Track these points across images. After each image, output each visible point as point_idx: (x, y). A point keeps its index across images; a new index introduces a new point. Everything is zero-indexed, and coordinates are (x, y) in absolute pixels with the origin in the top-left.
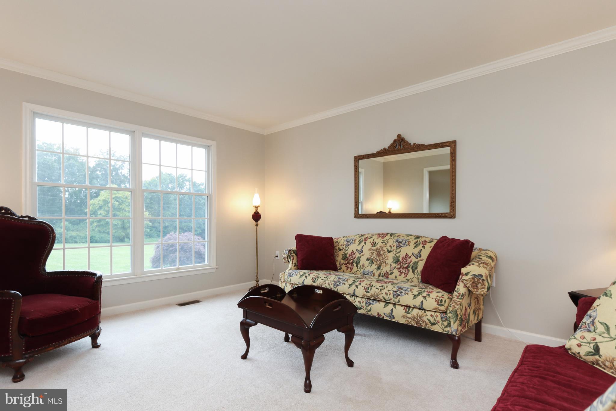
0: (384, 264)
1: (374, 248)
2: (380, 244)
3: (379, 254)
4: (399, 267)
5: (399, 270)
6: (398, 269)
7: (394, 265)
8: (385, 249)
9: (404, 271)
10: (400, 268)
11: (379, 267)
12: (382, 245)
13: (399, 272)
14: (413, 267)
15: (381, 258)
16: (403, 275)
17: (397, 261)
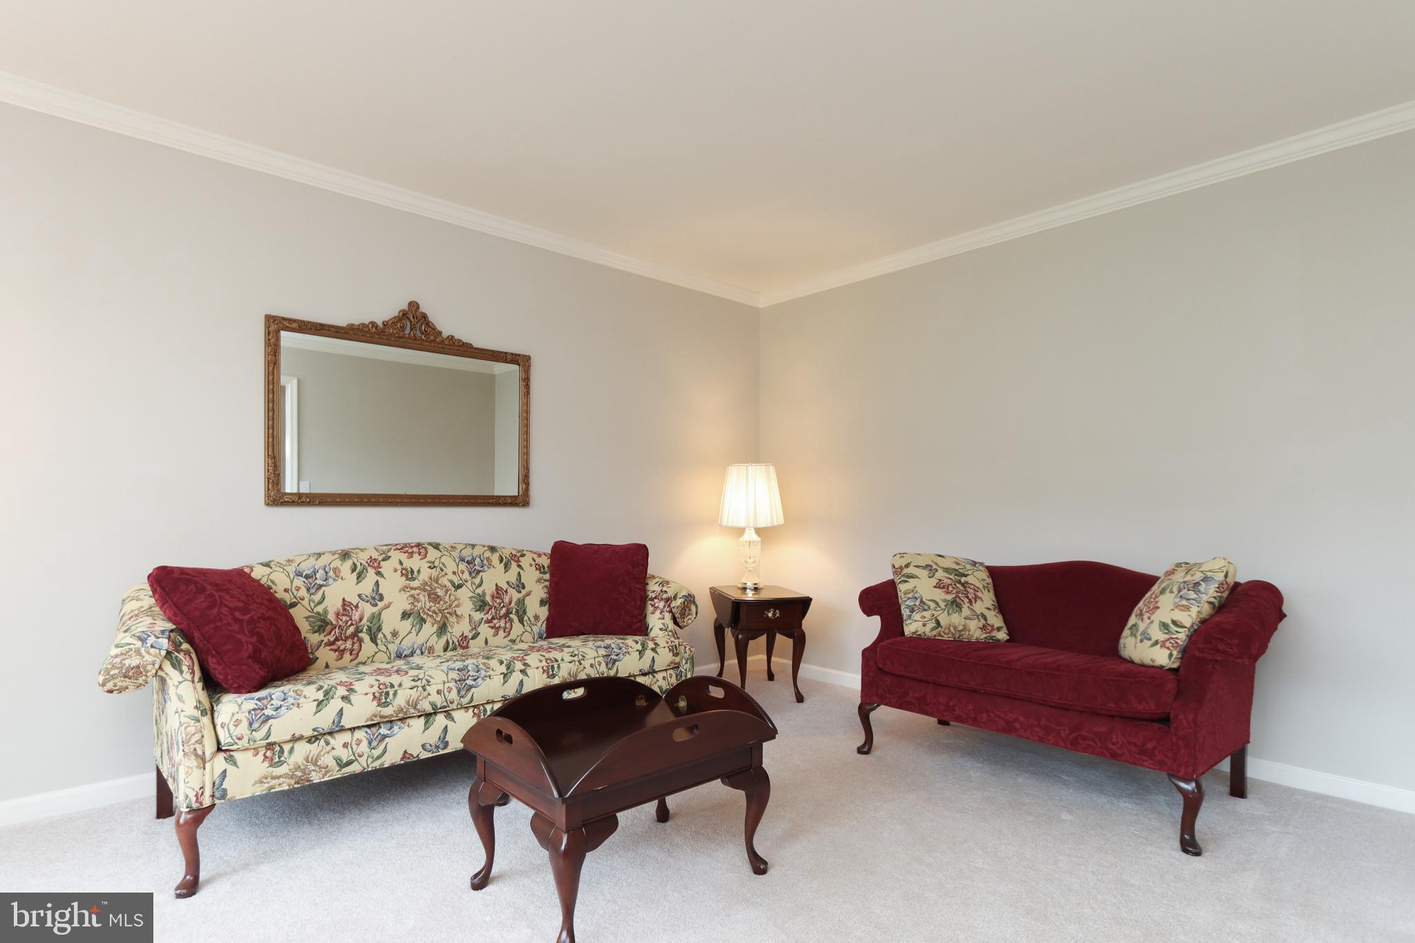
0: (453, 619)
1: (415, 584)
2: (425, 574)
3: (434, 597)
4: (490, 618)
5: (491, 625)
6: (489, 621)
7: (477, 616)
8: (444, 581)
9: (502, 623)
10: (493, 618)
11: (442, 629)
12: (434, 573)
13: (492, 628)
14: (517, 611)
15: (441, 605)
16: (501, 633)
17: (481, 605)
